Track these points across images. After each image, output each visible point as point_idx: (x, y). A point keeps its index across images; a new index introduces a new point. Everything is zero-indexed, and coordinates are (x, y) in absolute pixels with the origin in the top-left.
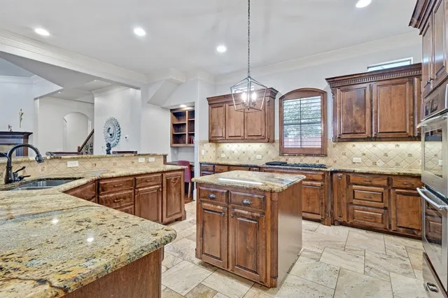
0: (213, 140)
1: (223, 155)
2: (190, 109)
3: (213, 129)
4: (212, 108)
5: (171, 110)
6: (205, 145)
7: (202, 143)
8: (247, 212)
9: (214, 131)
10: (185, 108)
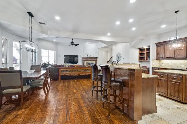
0: (158, 59)
1: (163, 65)
2: (147, 47)
3: (158, 55)
4: (158, 47)
5: (139, 49)
6: (154, 61)
7: (153, 60)
8: (175, 81)
9: (159, 55)
10: (145, 47)
